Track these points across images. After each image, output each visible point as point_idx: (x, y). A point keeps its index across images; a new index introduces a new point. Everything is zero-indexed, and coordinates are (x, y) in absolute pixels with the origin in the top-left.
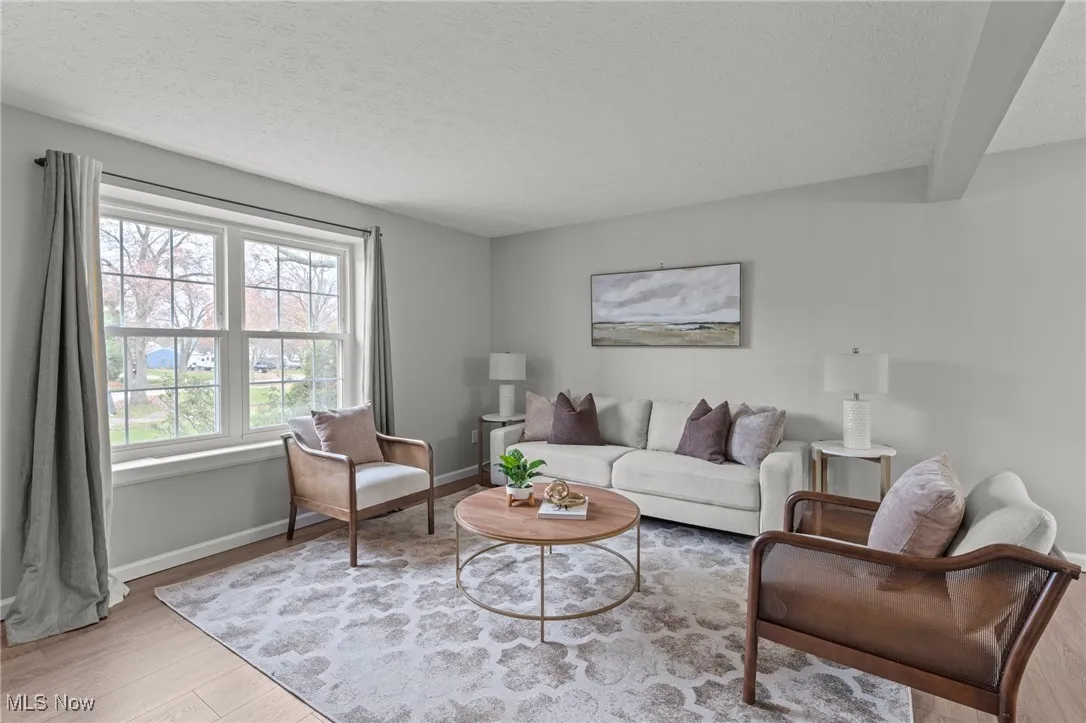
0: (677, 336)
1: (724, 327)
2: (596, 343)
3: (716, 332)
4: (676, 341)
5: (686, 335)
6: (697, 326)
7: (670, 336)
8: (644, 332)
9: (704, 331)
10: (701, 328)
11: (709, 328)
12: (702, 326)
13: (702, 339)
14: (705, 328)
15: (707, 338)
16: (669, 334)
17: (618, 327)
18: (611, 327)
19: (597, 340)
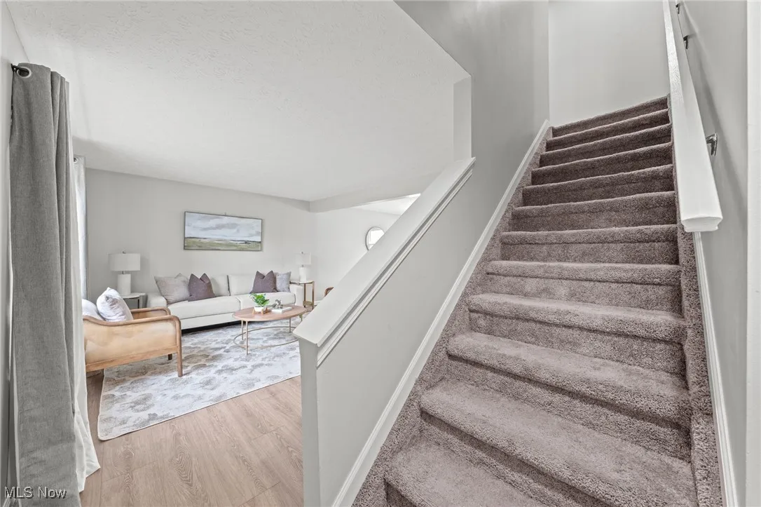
0: (237, 246)
1: (254, 243)
2: (186, 248)
3: (252, 244)
4: (235, 248)
5: (239, 246)
6: (244, 242)
10: (246, 243)
11: (249, 243)
12: (246, 242)
13: (247, 248)
15: (249, 247)
16: (231, 245)
17: (202, 240)
18: (198, 240)
19: (187, 246)
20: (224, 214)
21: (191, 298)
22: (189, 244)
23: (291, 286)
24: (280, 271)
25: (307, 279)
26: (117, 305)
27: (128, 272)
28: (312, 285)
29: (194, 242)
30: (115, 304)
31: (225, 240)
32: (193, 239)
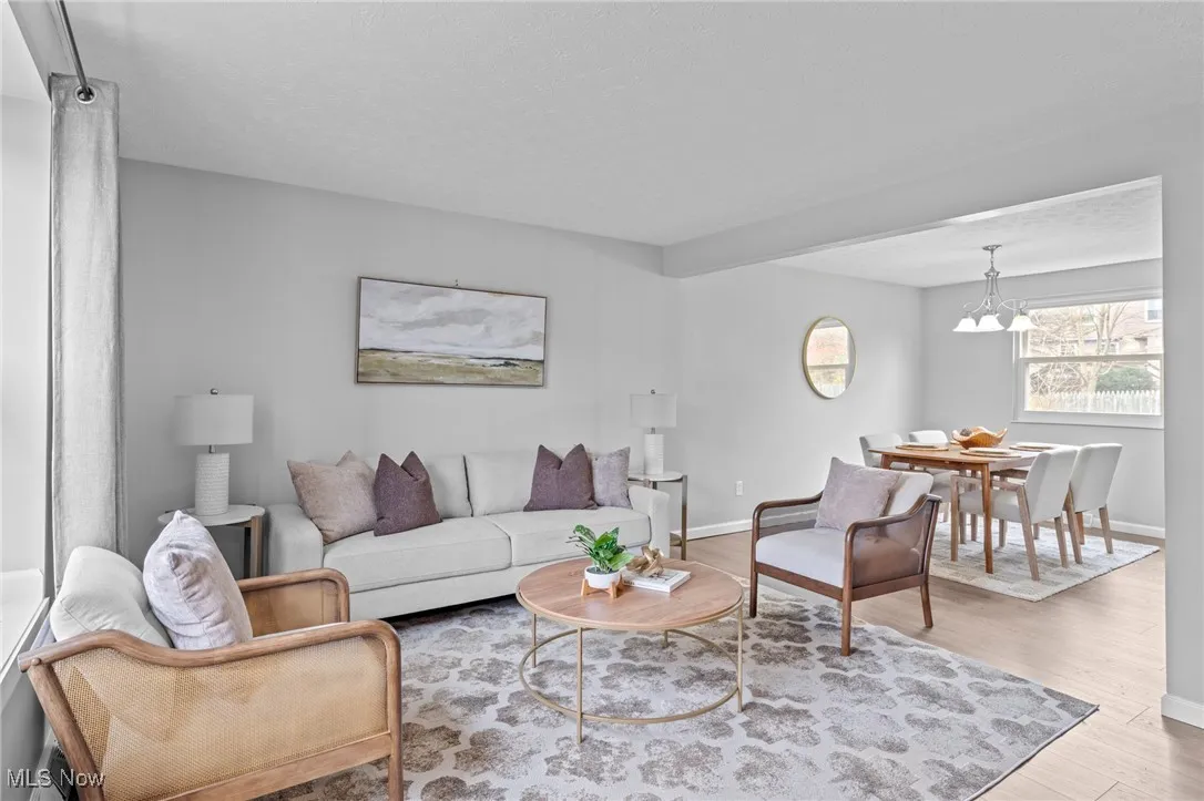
0: (480, 372)
1: (529, 364)
2: (361, 378)
3: (521, 369)
4: (479, 379)
5: (490, 372)
6: (502, 362)
7: (471, 372)
8: (439, 366)
9: (509, 368)
10: (507, 364)
11: (515, 365)
12: (508, 362)
13: (508, 378)
14: (510, 364)
15: (513, 376)
16: (469, 370)
17: (404, 358)
18: (388, 357)
19: (363, 374)
20: (454, 284)
21: (384, 524)
22: (369, 369)
23: (634, 490)
24: (600, 448)
25: (666, 469)
26: (206, 582)
27: (221, 449)
28: (680, 484)
29: (380, 362)
30: (198, 580)
31: (455, 357)
32: (378, 355)
